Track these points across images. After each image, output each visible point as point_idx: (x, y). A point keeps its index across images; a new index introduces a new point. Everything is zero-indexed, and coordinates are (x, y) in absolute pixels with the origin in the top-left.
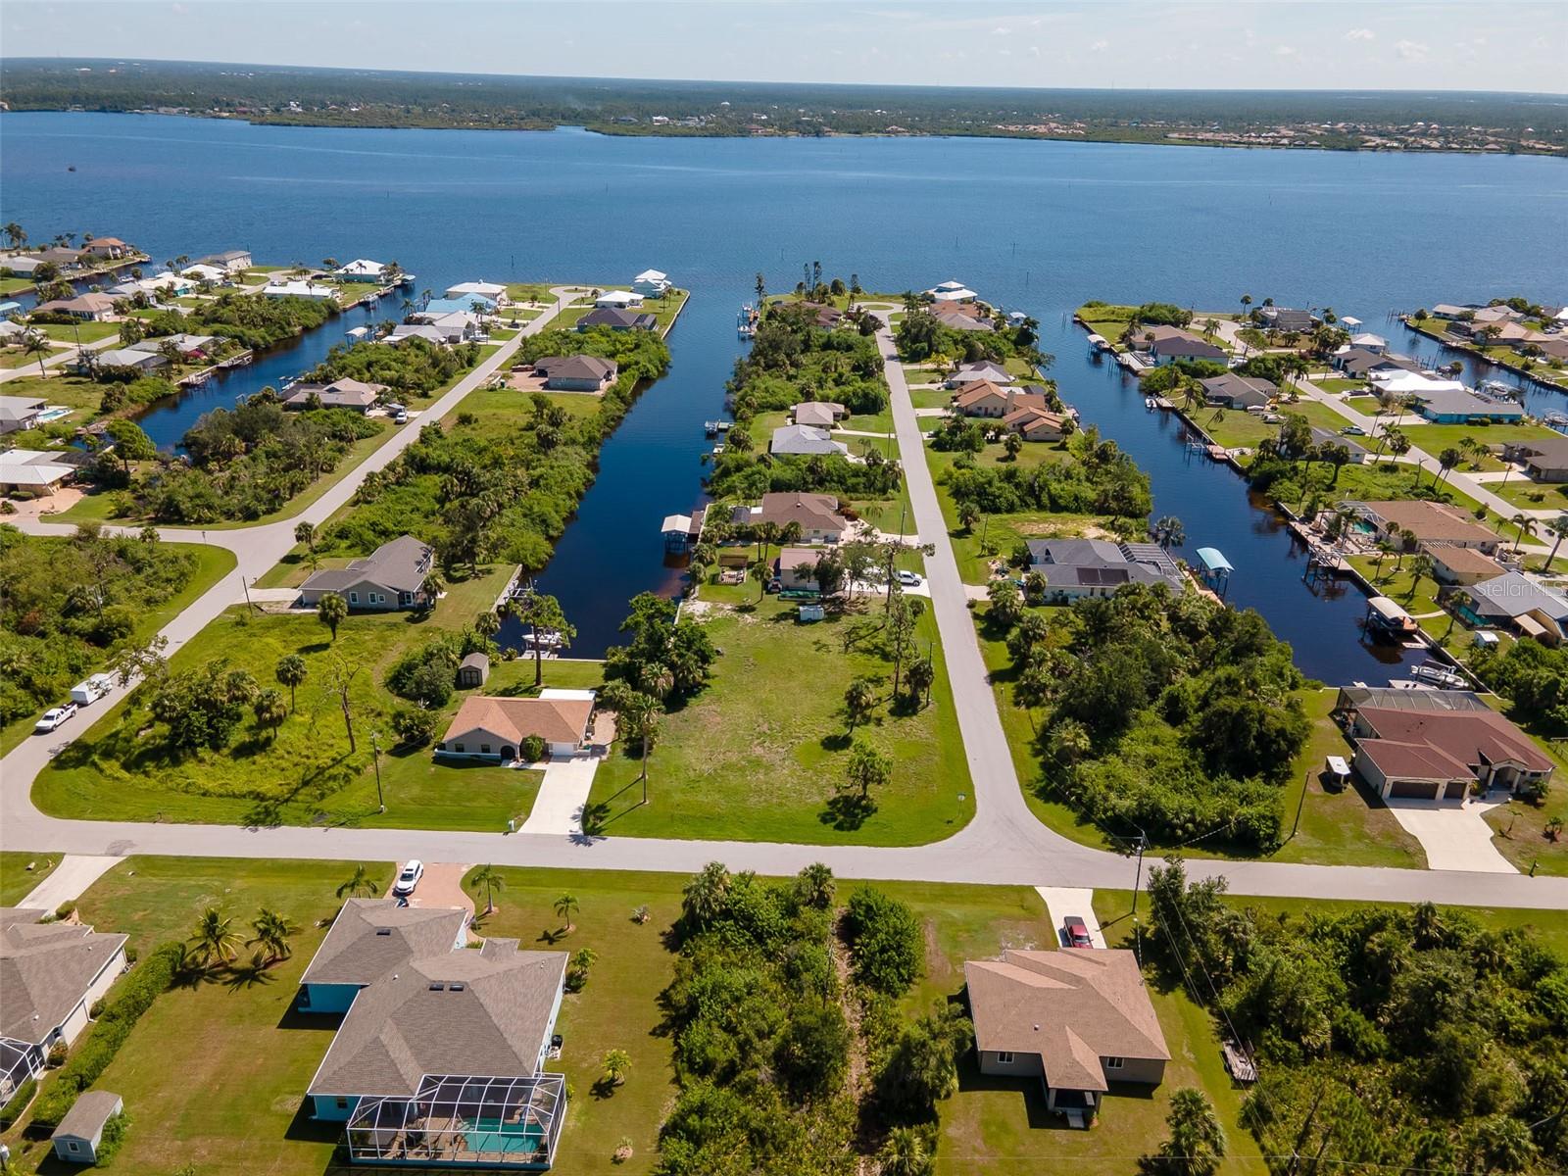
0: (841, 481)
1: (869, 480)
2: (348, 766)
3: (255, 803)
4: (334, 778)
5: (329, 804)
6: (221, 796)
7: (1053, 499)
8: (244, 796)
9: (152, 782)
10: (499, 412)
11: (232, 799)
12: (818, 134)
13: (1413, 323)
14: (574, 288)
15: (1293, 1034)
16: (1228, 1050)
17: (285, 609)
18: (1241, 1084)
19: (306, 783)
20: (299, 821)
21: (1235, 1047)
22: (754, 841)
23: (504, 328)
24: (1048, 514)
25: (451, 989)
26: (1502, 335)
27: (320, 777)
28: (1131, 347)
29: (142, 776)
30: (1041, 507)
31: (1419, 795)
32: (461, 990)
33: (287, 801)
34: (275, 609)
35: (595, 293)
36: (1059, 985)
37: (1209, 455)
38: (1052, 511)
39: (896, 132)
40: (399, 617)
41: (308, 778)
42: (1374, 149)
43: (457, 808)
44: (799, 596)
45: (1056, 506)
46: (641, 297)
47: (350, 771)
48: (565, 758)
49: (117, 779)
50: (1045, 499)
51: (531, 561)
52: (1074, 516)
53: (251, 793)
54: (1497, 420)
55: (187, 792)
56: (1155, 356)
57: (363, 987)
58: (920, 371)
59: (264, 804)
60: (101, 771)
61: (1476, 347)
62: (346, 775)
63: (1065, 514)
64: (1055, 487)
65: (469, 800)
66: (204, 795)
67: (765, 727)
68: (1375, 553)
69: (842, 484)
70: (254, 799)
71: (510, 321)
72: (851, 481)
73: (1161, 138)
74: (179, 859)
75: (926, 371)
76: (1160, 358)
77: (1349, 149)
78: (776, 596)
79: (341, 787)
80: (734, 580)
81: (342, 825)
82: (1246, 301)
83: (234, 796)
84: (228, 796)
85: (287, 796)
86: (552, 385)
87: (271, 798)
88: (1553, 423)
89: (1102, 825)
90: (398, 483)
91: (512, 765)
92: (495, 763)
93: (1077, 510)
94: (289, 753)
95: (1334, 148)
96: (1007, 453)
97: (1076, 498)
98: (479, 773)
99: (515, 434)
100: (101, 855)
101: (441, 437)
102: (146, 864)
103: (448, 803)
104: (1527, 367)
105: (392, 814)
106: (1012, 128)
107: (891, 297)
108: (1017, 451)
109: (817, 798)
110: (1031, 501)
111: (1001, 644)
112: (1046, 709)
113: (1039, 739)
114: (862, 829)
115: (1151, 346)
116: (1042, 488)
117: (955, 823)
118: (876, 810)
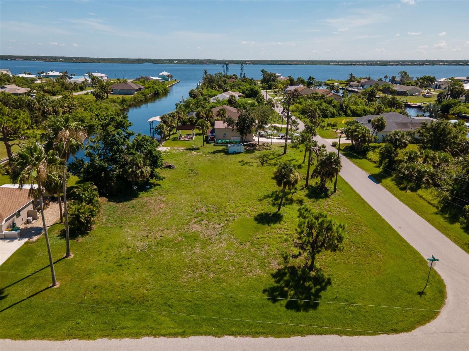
44: (227, 143)
45: (355, 115)
56: (363, 87)
58: (272, 91)
76: (366, 87)
78: (213, 144)
80: (187, 139)
82: (386, 77)
109: (259, 271)
110: (342, 113)
111: (364, 160)
112: (429, 190)
113: (442, 211)
114: (320, 308)
115: (360, 84)
116: (346, 107)
117: (429, 294)
118: (329, 282)
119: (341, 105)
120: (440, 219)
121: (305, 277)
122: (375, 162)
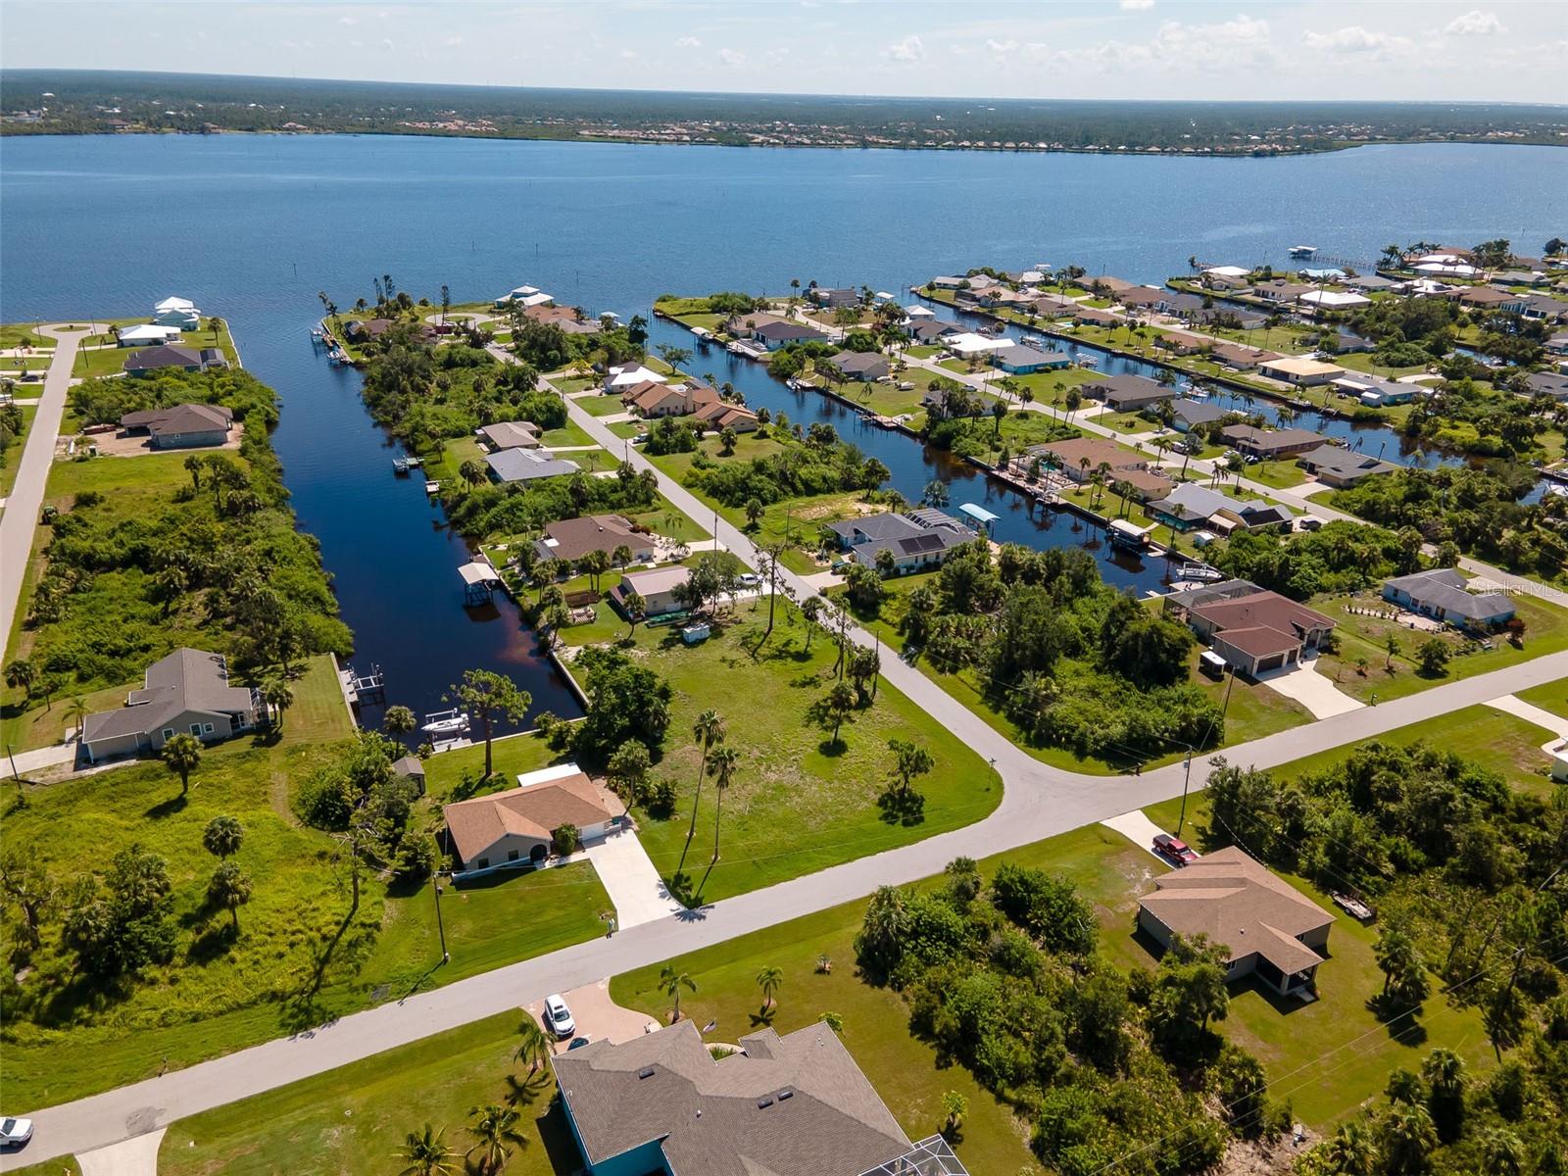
0: (602, 498)
1: (629, 493)
2: (363, 925)
3: (275, 1006)
4: (353, 945)
5: (371, 972)
6: (221, 1013)
7: (806, 483)
8: (255, 1003)
9: (101, 1032)
10: (125, 484)
11: (240, 1013)
12: (203, 131)
13: (927, 294)
14: (67, 325)
15: (1374, 871)
16: (1338, 899)
17: (69, 773)
18: (1367, 922)
19: (324, 961)
20: (353, 1007)
21: (1340, 895)
22: (849, 861)
23: (18, 383)
24: (806, 499)
25: (781, 1099)
26: (1002, 299)
27: (336, 948)
28: (734, 336)
29: (82, 1028)
30: (797, 493)
31: (1273, 667)
32: (791, 1095)
33: (316, 989)
34: (51, 777)
35: (113, 329)
36: (1233, 891)
37: (880, 425)
38: (808, 495)
39: (295, 129)
40: (245, 744)
41: (323, 954)
42: (761, 144)
43: (530, 929)
44: (668, 620)
45: (810, 490)
46: (177, 330)
47: (369, 930)
48: (599, 840)
49: (47, 1042)
50: (800, 486)
51: (340, 645)
52: (828, 496)
53: (262, 996)
54: (1055, 367)
55: (167, 1025)
56: (763, 341)
57: (662, 1140)
58: (564, 380)
59: (290, 1002)
60: (13, 1040)
61: (985, 310)
62: (369, 935)
63: (820, 496)
64: (803, 472)
65: (537, 914)
66: (195, 1020)
67: (757, 753)
68: (1073, 486)
69: (604, 501)
70: (270, 1001)
71: (19, 373)
72: (614, 497)
73: (572, 135)
74: (242, 1103)
75: (570, 378)
76: (771, 343)
77: (742, 145)
78: (642, 624)
79: (370, 950)
80: (585, 619)
81: (414, 991)
82: (795, 284)
83: (240, 1007)
84: (231, 1010)
85: (313, 983)
86: (162, 443)
87: (293, 994)
88: (1087, 365)
89: (1098, 755)
90: (75, 590)
91: (548, 865)
92: (527, 869)
93: (830, 491)
94: (271, 935)
95: (729, 144)
96: (724, 448)
97: (825, 479)
98: (520, 884)
99: (173, 510)
100: (126, 1139)
101: (85, 525)
102: (202, 1125)
103: (515, 926)
104: (1033, 323)
105: (459, 957)
106: (420, 125)
107: (463, 307)
108: (734, 444)
109: (865, 804)
110: (788, 489)
111: (878, 622)
112: (969, 670)
113: (986, 698)
114: (927, 819)
115: (754, 333)
116: (793, 475)
117: (993, 789)
118: (923, 799)
119: (783, 473)
120: (985, 709)
121: (902, 799)
122: (894, 626)
